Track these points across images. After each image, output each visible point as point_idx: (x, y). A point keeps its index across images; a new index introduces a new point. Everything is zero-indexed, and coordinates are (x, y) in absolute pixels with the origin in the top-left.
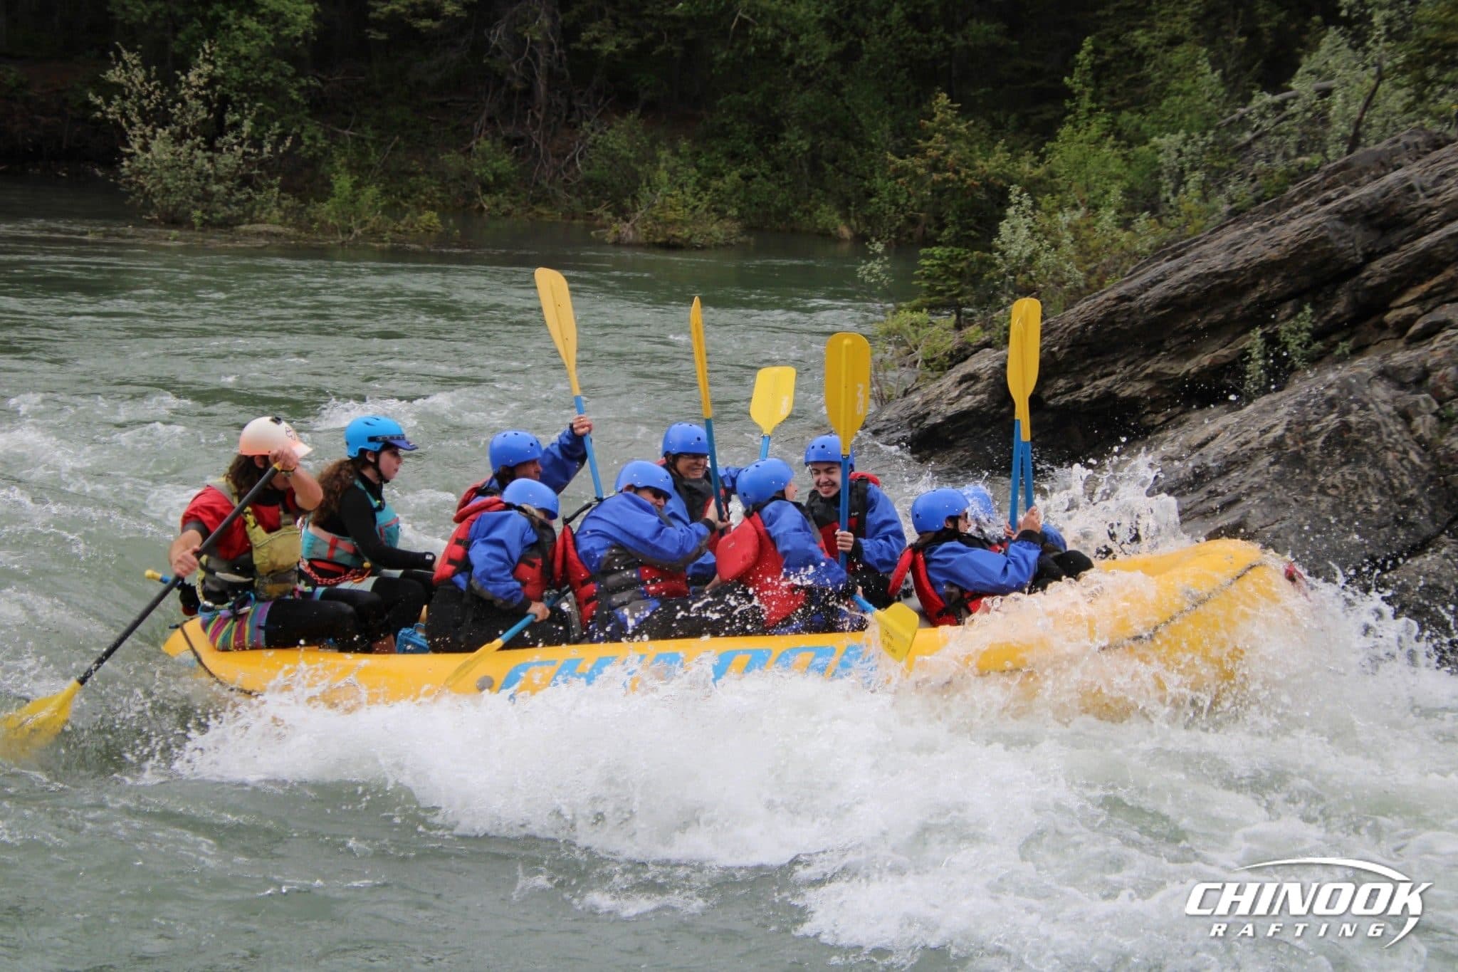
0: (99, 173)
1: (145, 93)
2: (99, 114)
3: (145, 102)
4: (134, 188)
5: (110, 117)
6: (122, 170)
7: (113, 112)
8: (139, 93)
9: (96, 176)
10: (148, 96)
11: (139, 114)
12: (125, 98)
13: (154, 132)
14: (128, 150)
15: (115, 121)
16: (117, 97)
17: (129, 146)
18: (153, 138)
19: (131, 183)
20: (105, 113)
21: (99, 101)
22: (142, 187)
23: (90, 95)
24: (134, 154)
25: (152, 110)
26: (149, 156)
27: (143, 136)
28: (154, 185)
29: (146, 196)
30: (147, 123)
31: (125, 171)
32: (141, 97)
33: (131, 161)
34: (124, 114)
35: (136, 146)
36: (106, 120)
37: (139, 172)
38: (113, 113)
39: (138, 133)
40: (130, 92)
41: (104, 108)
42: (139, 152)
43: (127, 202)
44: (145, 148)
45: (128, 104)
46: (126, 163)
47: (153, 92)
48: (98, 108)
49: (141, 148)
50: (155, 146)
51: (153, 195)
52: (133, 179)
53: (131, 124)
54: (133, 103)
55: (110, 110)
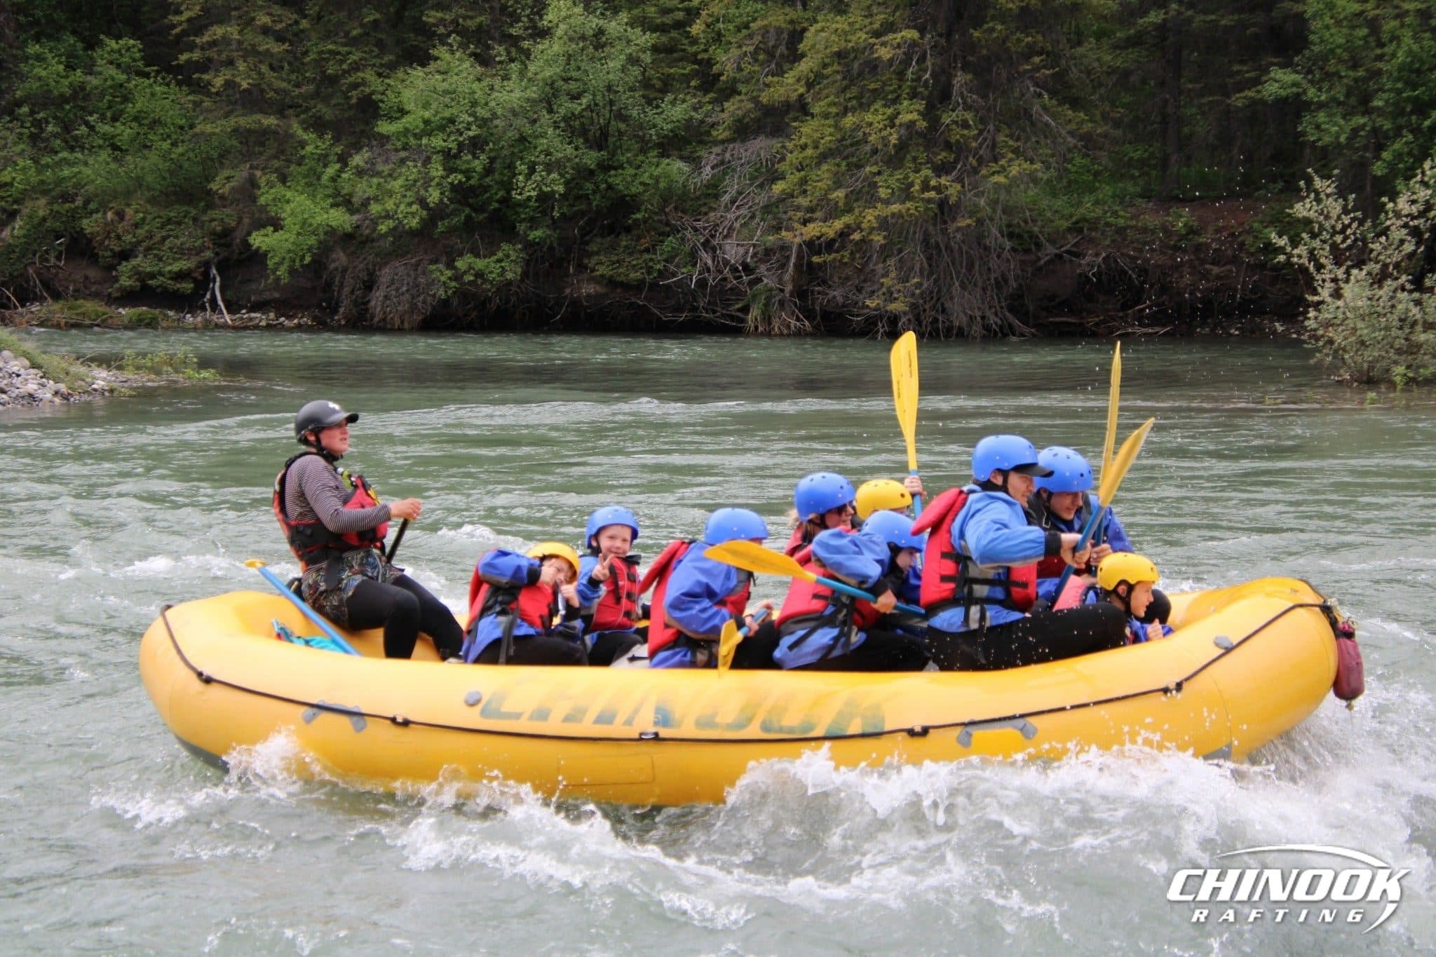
0: (1279, 327)
1: (1339, 226)
2: (1282, 258)
3: (1339, 238)
4: (1321, 343)
5: (1295, 260)
6: (1307, 323)
7: (1300, 254)
8: (1333, 227)
9: (1274, 332)
10: (1343, 231)
11: (1331, 252)
12: (1314, 236)
13: (1348, 273)
14: (1316, 298)
15: (1301, 266)
16: (1304, 235)
17: (1315, 292)
18: (1347, 281)
19: (1317, 339)
20: (1290, 256)
21: (1283, 242)
22: (1331, 342)
23: (1273, 235)
24: (1322, 302)
25: (1349, 248)
26: (1340, 303)
27: (1335, 280)
28: (1346, 338)
29: (1336, 351)
30: (1338, 263)
31: (1311, 324)
32: (1334, 233)
33: (1319, 311)
34: (1312, 255)
35: (1325, 294)
36: (1289, 263)
37: (1328, 324)
38: (1300, 256)
39: (1328, 276)
40: (1321, 226)
41: (1289, 249)
42: (1329, 299)
43: (1312, 362)
44: (1337, 294)
45: (1316, 243)
46: (1312, 314)
47: (1349, 226)
48: (1281, 250)
49: (1331, 295)
50: (1347, 290)
51: (1344, 350)
52: (1320, 332)
53: (1319, 267)
54: (1324, 242)
55: (1296, 252)
